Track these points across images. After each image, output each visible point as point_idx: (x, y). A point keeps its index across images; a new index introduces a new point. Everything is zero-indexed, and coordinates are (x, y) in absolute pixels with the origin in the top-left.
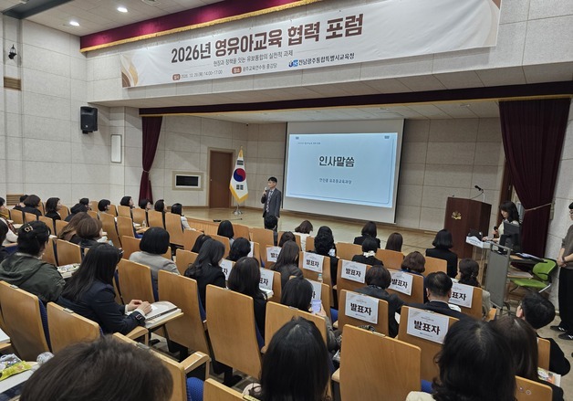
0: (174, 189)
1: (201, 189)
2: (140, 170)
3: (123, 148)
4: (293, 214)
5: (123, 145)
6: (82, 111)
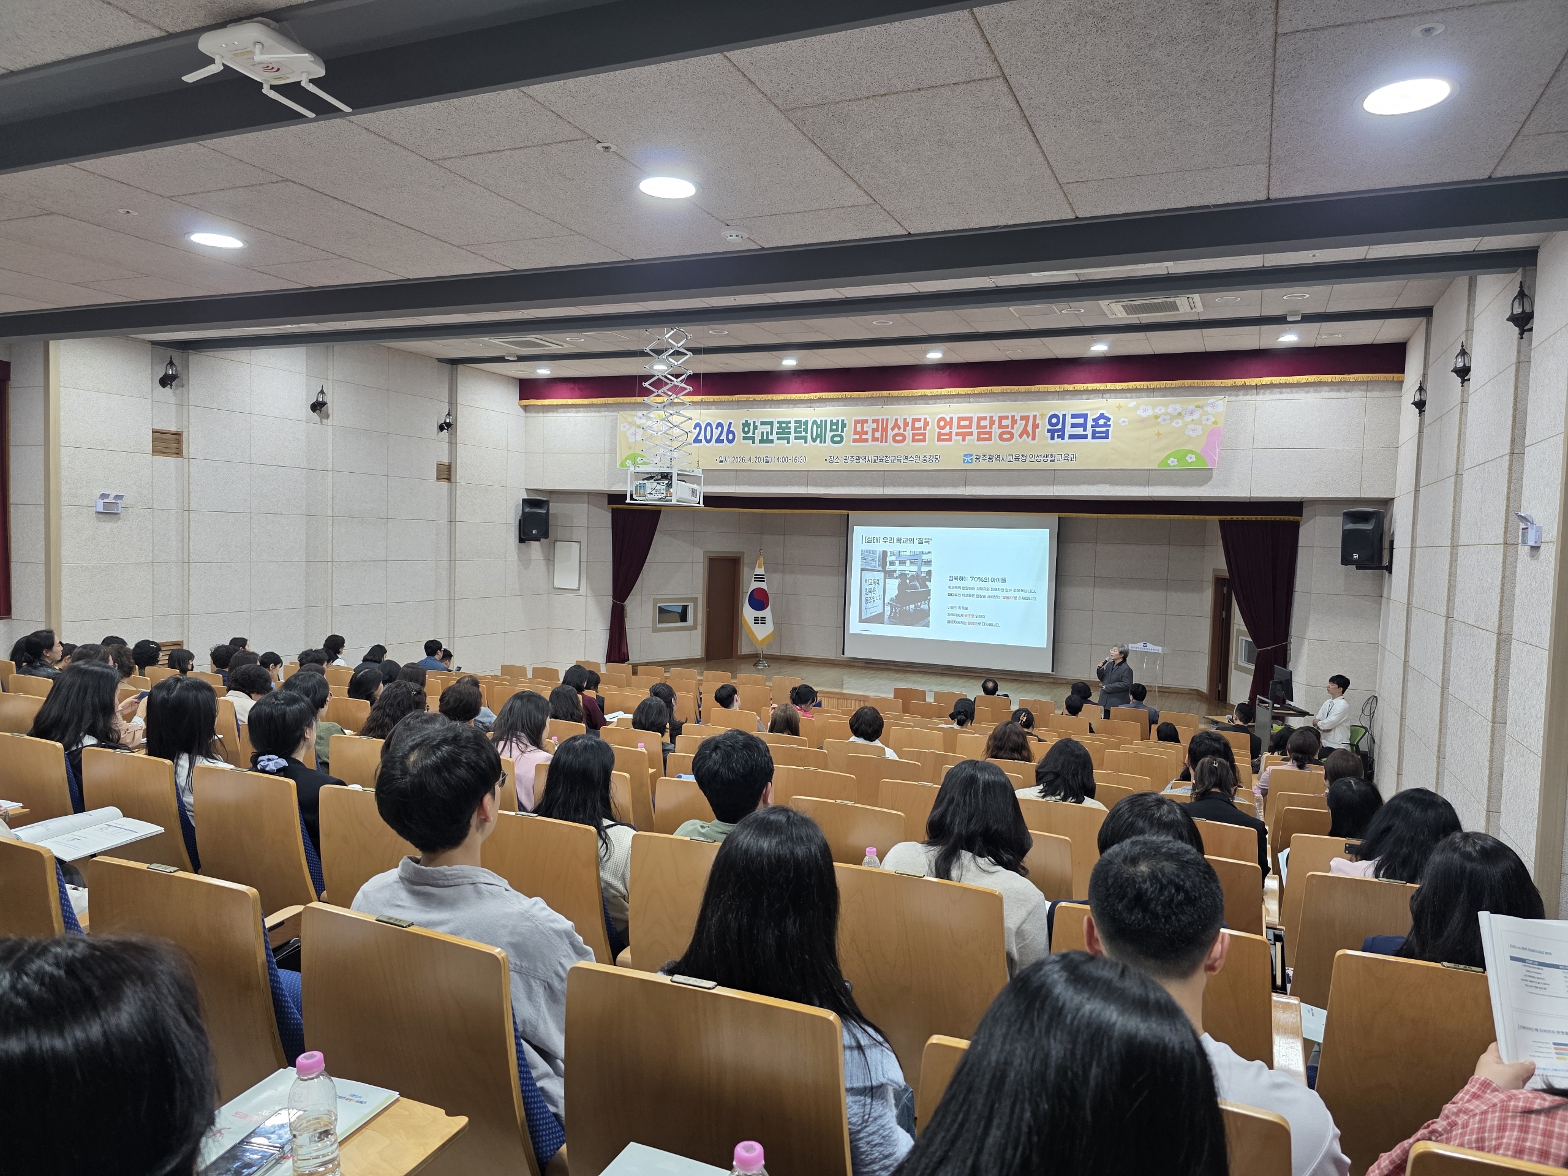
0: (655, 630)
1: (694, 628)
2: (609, 601)
3: (584, 564)
4: (860, 664)
5: (584, 558)
6: (525, 507)
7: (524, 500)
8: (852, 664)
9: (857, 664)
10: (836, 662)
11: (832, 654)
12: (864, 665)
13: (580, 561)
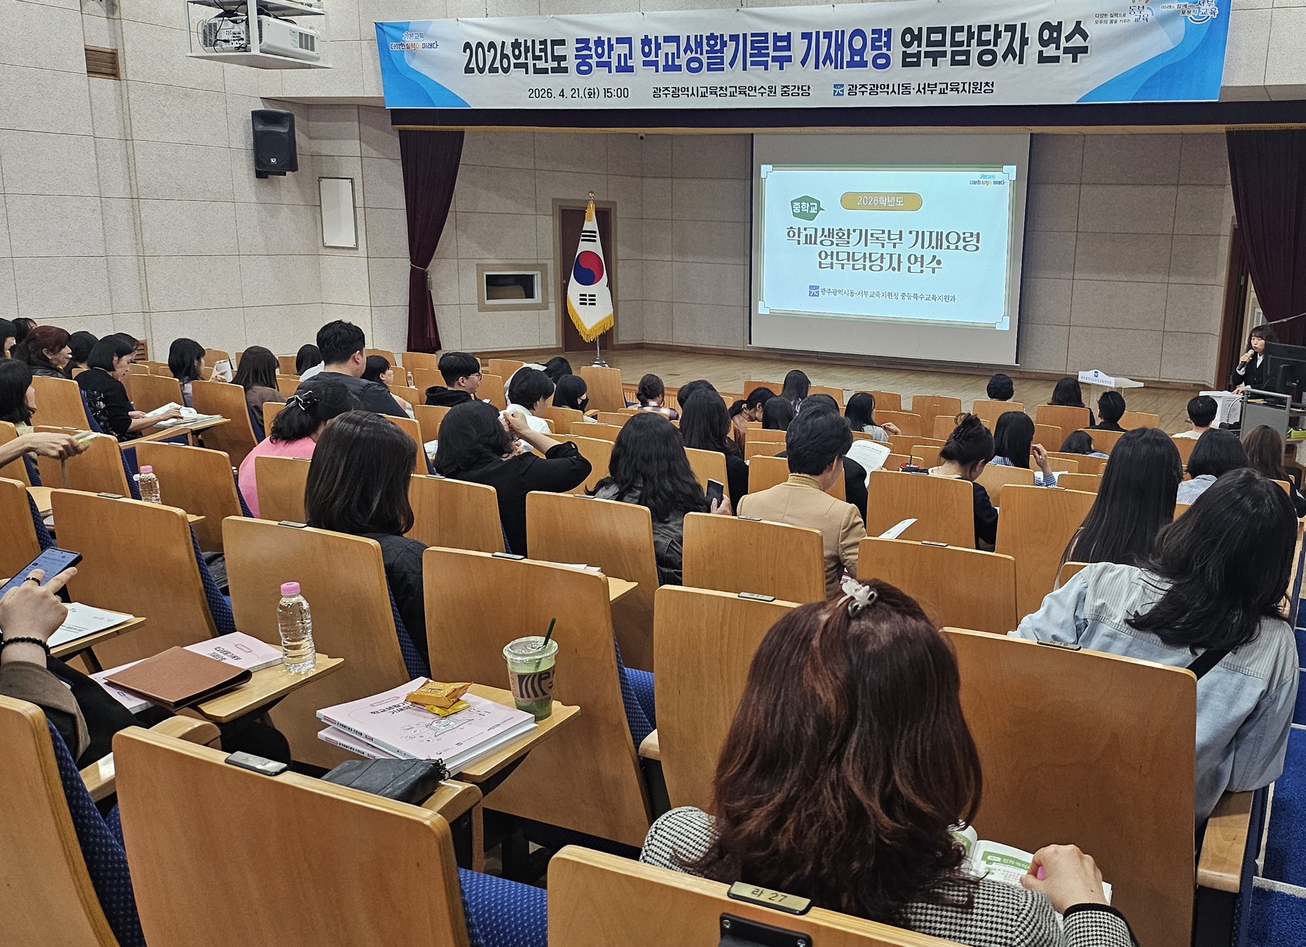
0: (483, 308)
1: (544, 306)
2: (404, 266)
3: (360, 212)
4: (773, 357)
5: (359, 203)
6: (256, 122)
7: (255, 114)
8: (764, 356)
9: (769, 356)
10: (744, 354)
11: (737, 344)
12: (779, 357)
13: (354, 207)
